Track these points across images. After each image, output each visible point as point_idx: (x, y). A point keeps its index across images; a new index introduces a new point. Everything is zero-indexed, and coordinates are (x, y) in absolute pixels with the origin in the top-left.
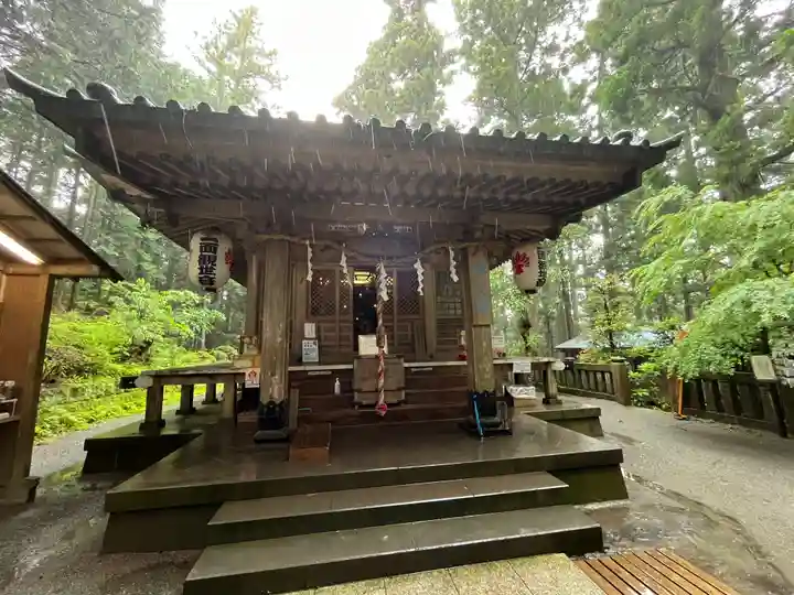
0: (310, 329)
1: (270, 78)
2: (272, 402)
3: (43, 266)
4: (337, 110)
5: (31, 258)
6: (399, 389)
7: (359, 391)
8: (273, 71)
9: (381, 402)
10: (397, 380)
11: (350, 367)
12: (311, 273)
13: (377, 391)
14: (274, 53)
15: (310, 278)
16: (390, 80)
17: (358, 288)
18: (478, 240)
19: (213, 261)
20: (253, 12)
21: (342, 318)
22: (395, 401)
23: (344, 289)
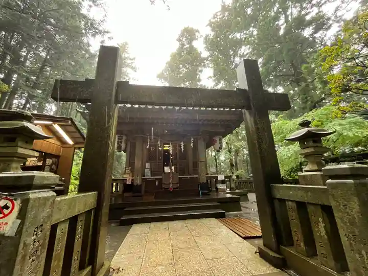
0: (148, 165)
1: (133, 68)
2: (137, 185)
3: (73, 145)
4: (158, 79)
5: (71, 142)
6: (177, 183)
7: (164, 184)
8: (133, 65)
9: (171, 187)
10: (176, 181)
11: (161, 177)
12: (148, 146)
13: (170, 184)
14: (134, 59)
15: (148, 147)
16: (180, 68)
17: (165, 151)
18: (201, 135)
19: (121, 143)
20: (126, 44)
21: (159, 161)
22: (175, 187)
23: (160, 152)
